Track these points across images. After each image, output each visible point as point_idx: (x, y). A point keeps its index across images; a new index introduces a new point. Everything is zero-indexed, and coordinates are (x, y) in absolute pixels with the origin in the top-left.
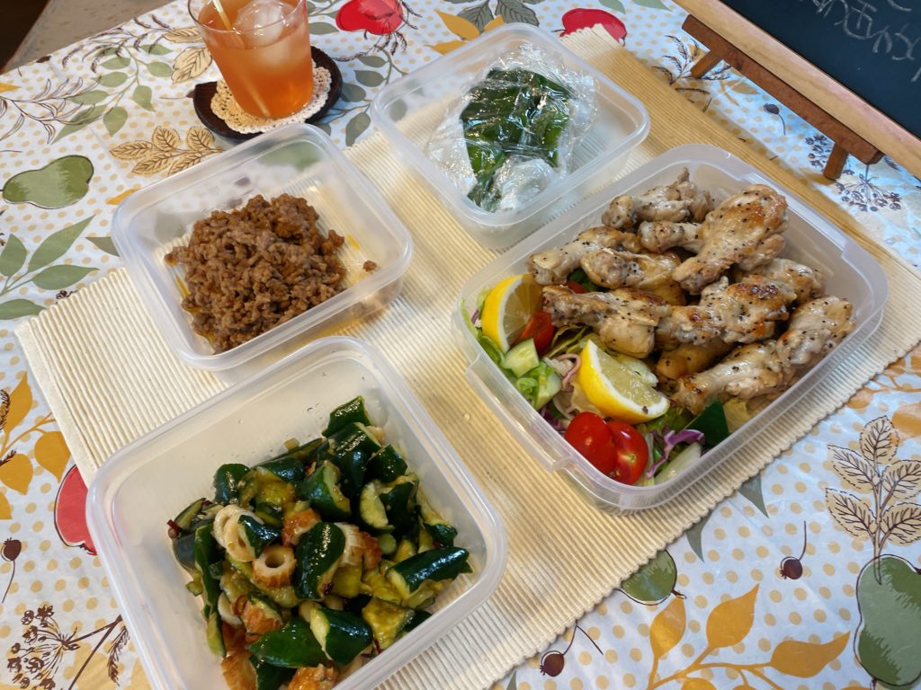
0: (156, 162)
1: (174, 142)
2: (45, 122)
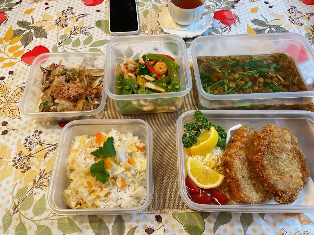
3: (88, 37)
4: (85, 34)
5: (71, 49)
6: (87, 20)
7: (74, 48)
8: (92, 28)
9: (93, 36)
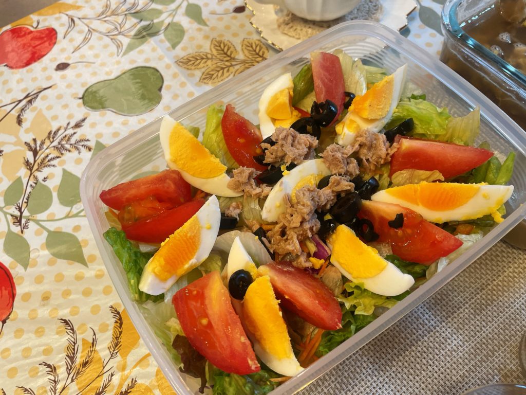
0: (219, 71)
1: (231, 53)
2: (111, 37)
3: (91, 153)
4: (77, 148)
5: (67, 217)
6: (50, 108)
7: (74, 206)
8: (84, 120)
9: (103, 141)
